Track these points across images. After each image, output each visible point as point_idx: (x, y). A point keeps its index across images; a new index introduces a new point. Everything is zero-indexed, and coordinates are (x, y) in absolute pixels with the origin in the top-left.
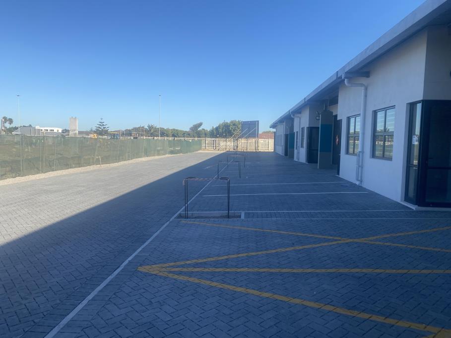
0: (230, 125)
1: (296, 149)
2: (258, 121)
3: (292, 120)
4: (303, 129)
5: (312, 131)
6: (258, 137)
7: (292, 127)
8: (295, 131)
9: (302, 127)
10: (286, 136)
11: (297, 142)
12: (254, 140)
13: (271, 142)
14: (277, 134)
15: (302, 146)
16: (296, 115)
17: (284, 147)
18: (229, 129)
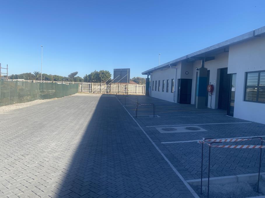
0: (99, 74)
2: (129, 69)
18: (99, 76)
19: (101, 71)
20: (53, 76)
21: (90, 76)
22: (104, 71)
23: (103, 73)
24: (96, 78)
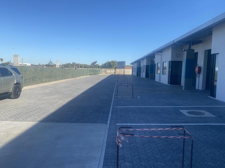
0: (111, 63)
1: (142, 73)
2: (125, 62)
3: (140, 62)
4: (144, 66)
5: (147, 66)
6: (125, 68)
7: (140, 65)
8: (141, 66)
9: (144, 65)
10: (138, 68)
11: (142, 70)
12: (123, 69)
13: (131, 70)
14: (134, 67)
15: (144, 72)
16: (141, 61)
17: (137, 73)
18: (111, 65)
19: (112, 61)
20: (84, 65)
21: (105, 64)
22: (113, 61)
23: (113, 62)
24: (109, 65)
